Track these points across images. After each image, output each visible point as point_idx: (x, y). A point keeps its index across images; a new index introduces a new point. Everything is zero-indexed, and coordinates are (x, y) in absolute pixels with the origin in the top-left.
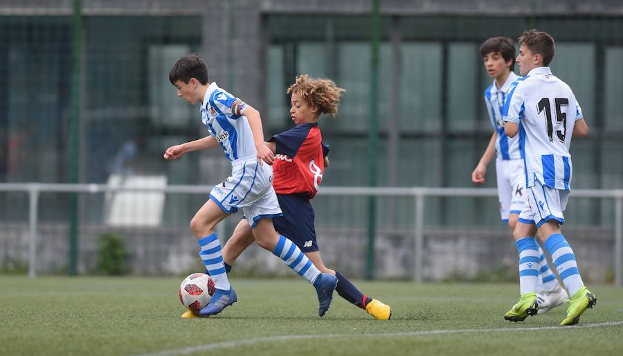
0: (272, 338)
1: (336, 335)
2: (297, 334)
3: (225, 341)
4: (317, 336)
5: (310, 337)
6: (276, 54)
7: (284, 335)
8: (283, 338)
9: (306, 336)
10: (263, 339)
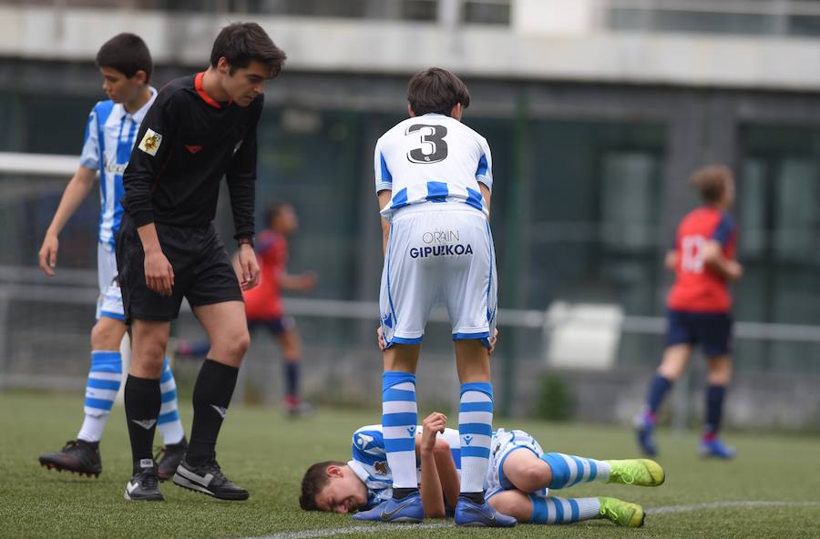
0: (736, 503)
1: (813, 503)
2: (766, 500)
3: (682, 504)
4: (790, 504)
5: (783, 503)
6: (754, 172)
7: (750, 500)
8: (751, 504)
9: (777, 503)
10: (726, 504)
